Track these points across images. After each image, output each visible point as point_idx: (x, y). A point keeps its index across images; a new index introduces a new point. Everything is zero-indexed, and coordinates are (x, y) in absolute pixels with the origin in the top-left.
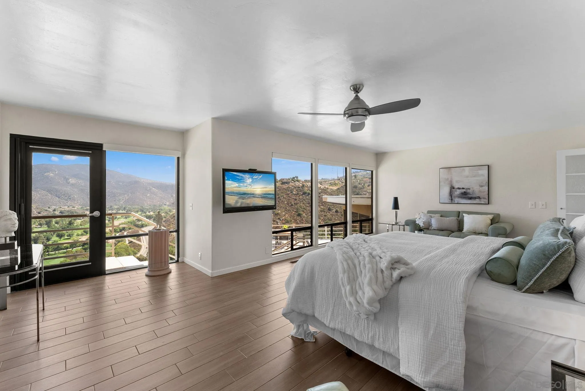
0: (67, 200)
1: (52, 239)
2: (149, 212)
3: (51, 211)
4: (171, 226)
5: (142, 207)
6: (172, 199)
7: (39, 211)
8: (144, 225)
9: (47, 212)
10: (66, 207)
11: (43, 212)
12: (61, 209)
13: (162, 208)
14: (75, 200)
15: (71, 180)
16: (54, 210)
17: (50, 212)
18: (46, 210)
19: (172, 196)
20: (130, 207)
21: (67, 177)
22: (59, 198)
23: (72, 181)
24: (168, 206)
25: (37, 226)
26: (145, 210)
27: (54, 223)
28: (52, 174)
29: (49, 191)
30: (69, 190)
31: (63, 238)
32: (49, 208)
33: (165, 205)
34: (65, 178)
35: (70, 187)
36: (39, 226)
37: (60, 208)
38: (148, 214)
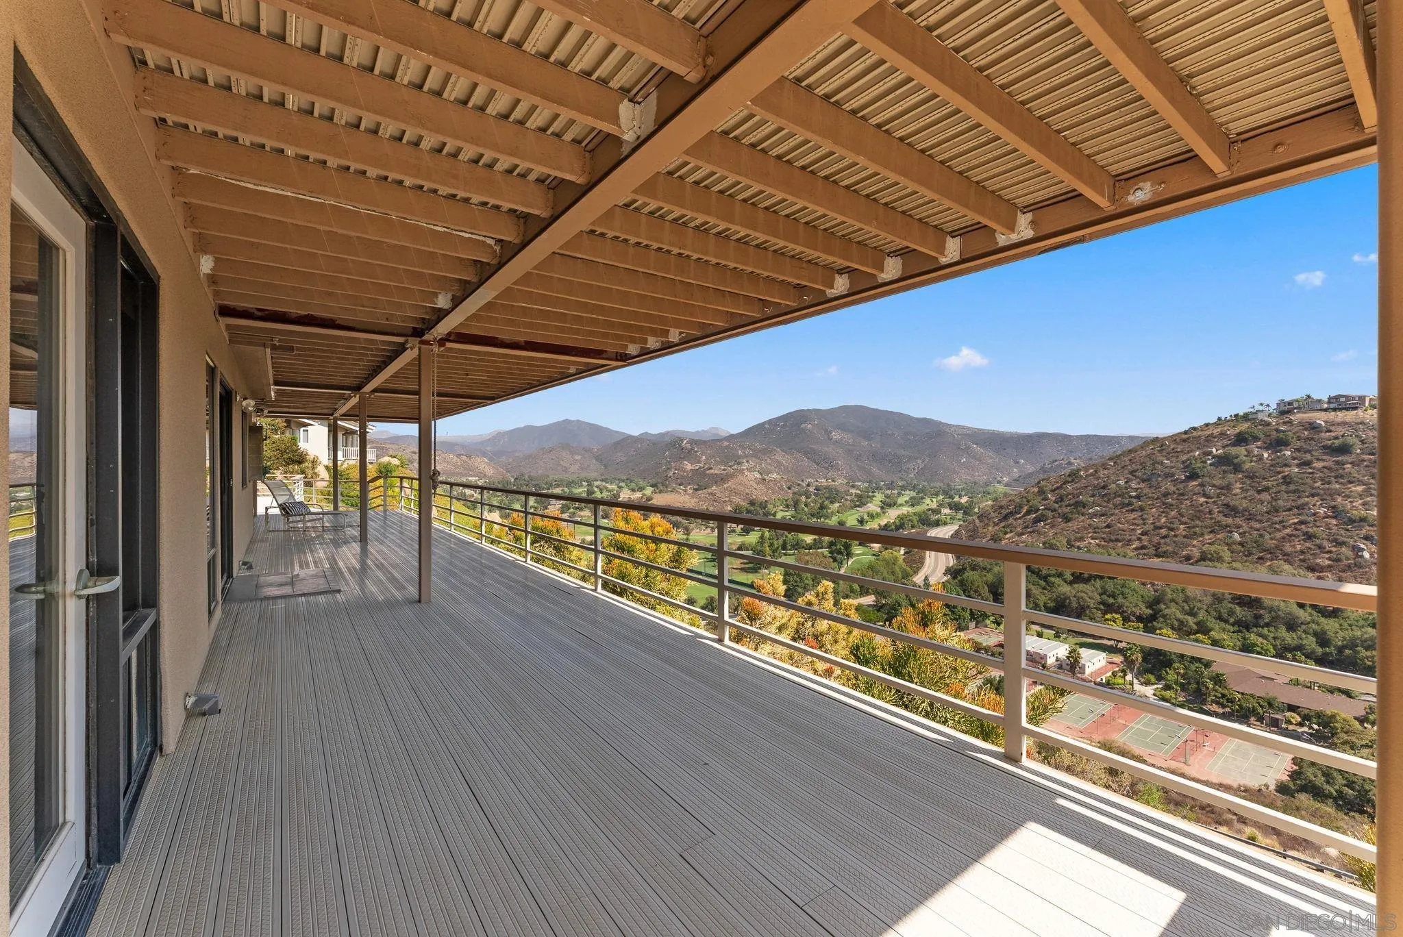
0: (827, 469)
2: (960, 497)
3: (805, 486)
4: (990, 528)
5: (949, 485)
6: (1015, 470)
7: (789, 484)
8: (940, 523)
10: (825, 480)
11: (794, 487)
13: (991, 489)
14: (838, 470)
15: (834, 433)
18: (799, 485)
19: (1018, 463)
20: (926, 483)
21: (829, 428)
22: (818, 464)
23: (836, 435)
24: (1007, 485)
26: (952, 493)
27: (803, 505)
28: (809, 426)
29: (806, 454)
32: (802, 481)
33: (999, 482)
34: (826, 431)
36: (785, 509)
38: (956, 499)
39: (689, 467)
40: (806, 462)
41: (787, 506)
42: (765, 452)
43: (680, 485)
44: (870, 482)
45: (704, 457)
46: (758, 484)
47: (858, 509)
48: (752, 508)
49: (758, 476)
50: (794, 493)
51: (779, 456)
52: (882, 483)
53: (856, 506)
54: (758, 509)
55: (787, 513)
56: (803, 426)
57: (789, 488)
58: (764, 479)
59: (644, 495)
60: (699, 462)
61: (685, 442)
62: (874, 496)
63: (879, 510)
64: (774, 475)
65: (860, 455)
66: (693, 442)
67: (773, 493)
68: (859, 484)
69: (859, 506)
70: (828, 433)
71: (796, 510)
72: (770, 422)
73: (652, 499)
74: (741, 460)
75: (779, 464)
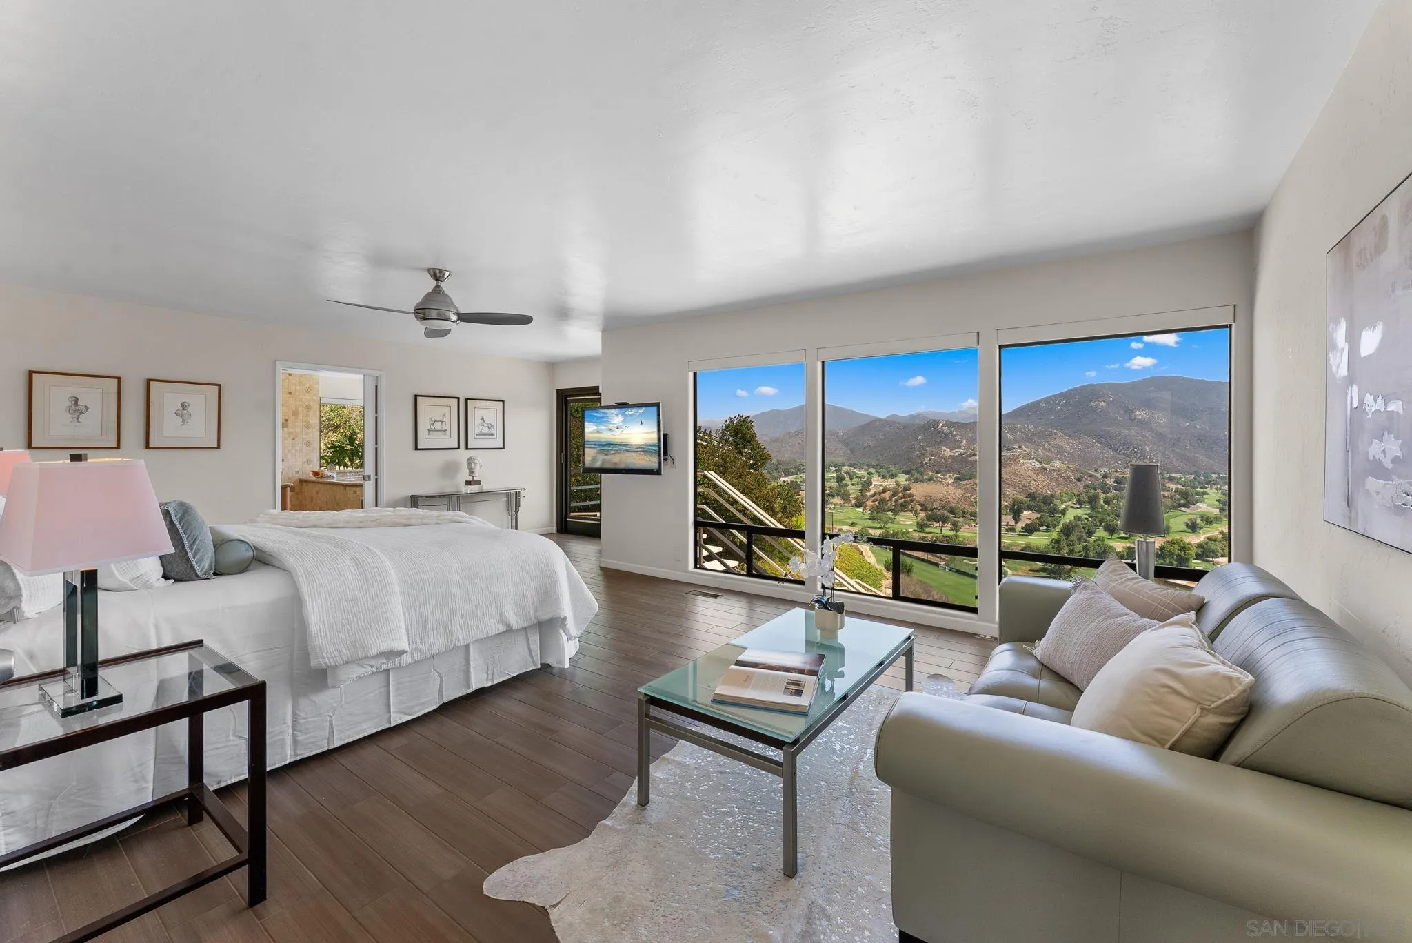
0: (1128, 456)
1: (1096, 534)
3: (1100, 477)
7: (1079, 475)
9: (1093, 479)
11: (1085, 479)
12: (1117, 474)
15: (1137, 413)
16: (1105, 477)
17: (1097, 479)
18: (1091, 476)
21: (1130, 407)
22: (1115, 451)
23: (1141, 415)
25: (1075, 504)
27: (1102, 502)
28: (1102, 404)
29: (1098, 437)
30: (1134, 434)
31: (1115, 535)
32: (1096, 471)
34: (1127, 409)
35: (1136, 428)
36: (1077, 506)
37: (1117, 471)
39: (948, 452)
40: (1098, 448)
41: (1080, 502)
42: (1042, 435)
43: (937, 473)
44: (1196, 473)
45: (965, 442)
46: (1037, 474)
47: (1183, 509)
48: (1032, 503)
49: (1037, 465)
50: (1086, 487)
51: (1061, 440)
52: (1214, 476)
53: (1180, 506)
54: (1042, 505)
55: (1079, 511)
56: (1093, 404)
57: (1079, 480)
58: (1045, 469)
59: (898, 484)
60: (959, 447)
61: (941, 425)
62: (1205, 493)
63: (1217, 512)
64: (1057, 464)
65: (1178, 439)
66: (951, 425)
67: (1058, 485)
68: (1178, 476)
69: (1184, 506)
70: (1129, 412)
71: (1093, 508)
72: (1047, 400)
73: (910, 489)
74: (1011, 446)
75: (1061, 450)
